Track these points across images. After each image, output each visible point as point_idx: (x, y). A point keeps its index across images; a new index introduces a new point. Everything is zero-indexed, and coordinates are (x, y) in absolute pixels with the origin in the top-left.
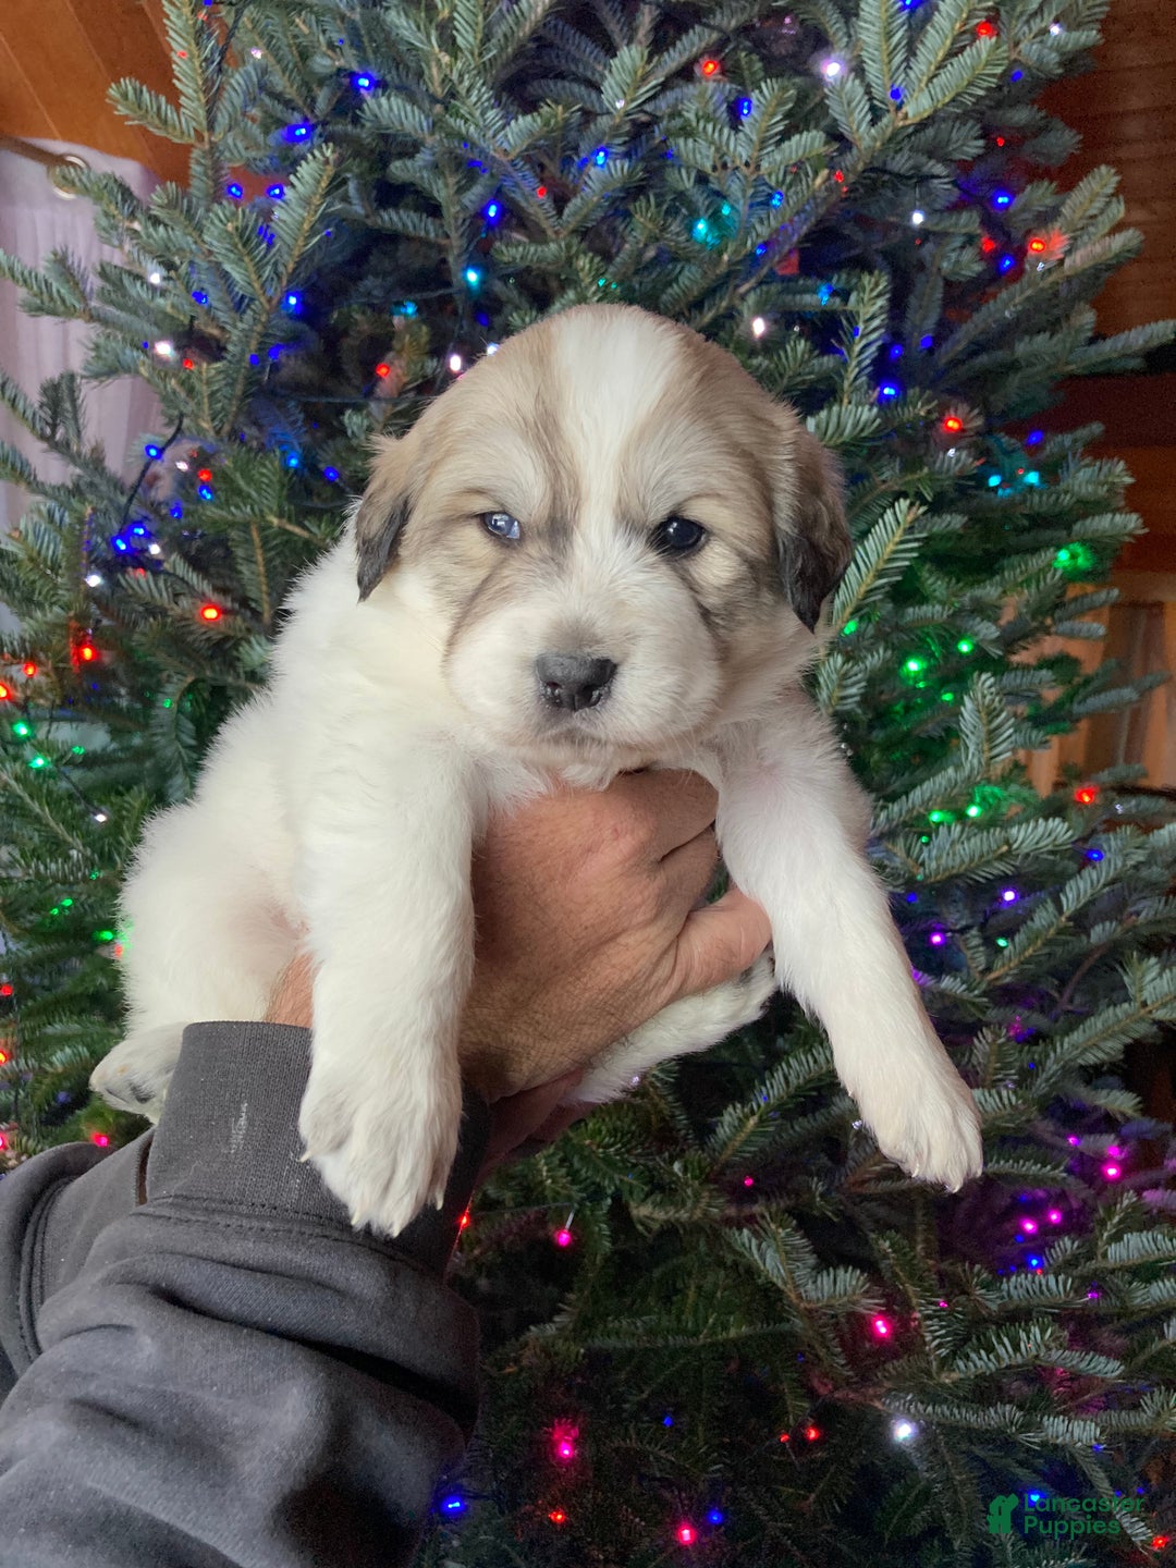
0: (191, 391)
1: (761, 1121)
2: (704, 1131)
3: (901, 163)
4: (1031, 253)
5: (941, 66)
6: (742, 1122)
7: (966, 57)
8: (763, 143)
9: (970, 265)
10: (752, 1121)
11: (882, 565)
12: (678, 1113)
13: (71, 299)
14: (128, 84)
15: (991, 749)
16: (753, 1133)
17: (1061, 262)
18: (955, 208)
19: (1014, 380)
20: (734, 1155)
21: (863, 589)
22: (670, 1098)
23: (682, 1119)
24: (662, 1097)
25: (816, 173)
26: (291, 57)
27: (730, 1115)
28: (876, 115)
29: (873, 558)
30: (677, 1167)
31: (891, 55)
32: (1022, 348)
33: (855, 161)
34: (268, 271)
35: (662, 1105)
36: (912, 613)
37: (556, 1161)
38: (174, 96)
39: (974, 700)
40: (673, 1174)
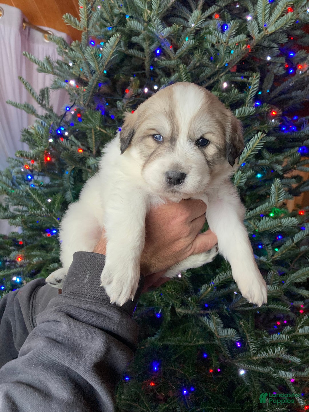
0: (78, 94)
1: (212, 289)
2: (197, 291)
3: (266, 44)
4: (298, 68)
5: (278, 19)
6: (207, 289)
7: (285, 17)
8: (230, 37)
9: (281, 71)
10: (210, 289)
11: (253, 149)
12: (190, 285)
13: (49, 69)
14: (68, 15)
15: (278, 198)
16: (210, 292)
17: (306, 71)
18: (278, 56)
19: (291, 102)
20: (204, 297)
22: (189, 282)
23: (191, 287)
24: (186, 281)
25: (243, 46)
26: (109, 9)
27: (204, 287)
28: (260, 31)
29: (251, 147)
30: (189, 299)
31: (265, 15)
32: (294, 94)
33: (253, 43)
34: (100, 64)
35: (187, 283)
36: (260, 161)
37: (158, 295)
38: (79, 19)
39: (275, 185)
40: (188, 300)
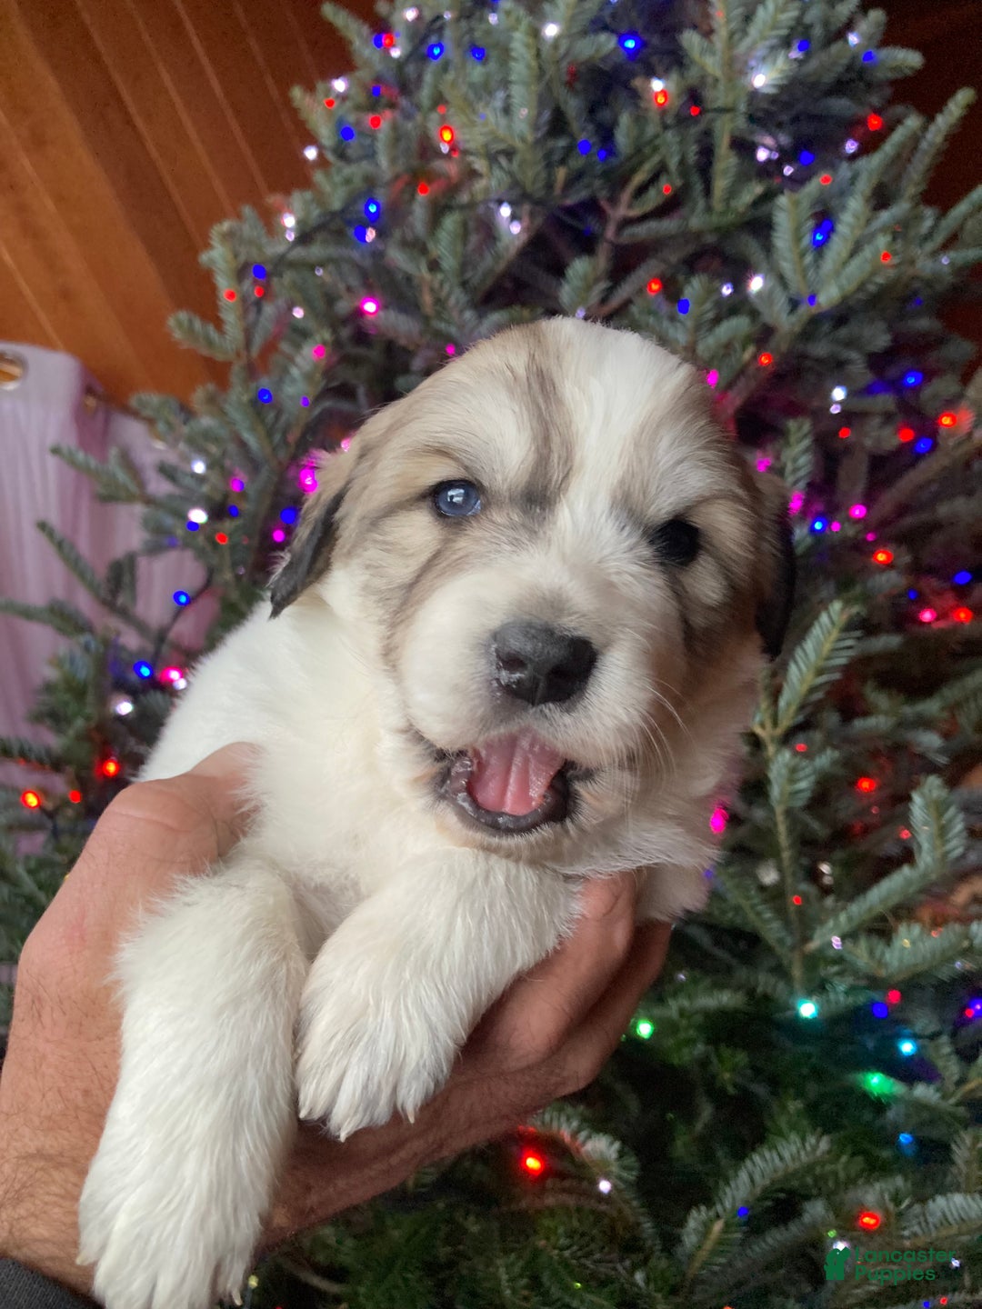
0: (215, 545)
1: (727, 1225)
2: (670, 1241)
3: (820, 349)
4: (943, 431)
5: (845, 263)
6: (707, 1226)
7: (867, 252)
8: (698, 328)
9: (890, 438)
10: (718, 1227)
12: (642, 1219)
13: (133, 488)
14: (183, 316)
15: (943, 845)
16: (720, 1242)
17: (970, 435)
18: (870, 390)
19: (939, 538)
20: (702, 1268)
21: (805, 688)
22: (635, 1203)
23: (648, 1226)
24: (626, 1202)
25: (744, 349)
27: (695, 1219)
28: (794, 304)
29: (812, 656)
30: (639, 1277)
31: (802, 255)
32: (943, 510)
33: (781, 343)
34: (277, 437)
35: (627, 1211)
36: (859, 724)
37: (517, 1270)
38: (219, 324)
39: (923, 796)
40: (634, 1284)
